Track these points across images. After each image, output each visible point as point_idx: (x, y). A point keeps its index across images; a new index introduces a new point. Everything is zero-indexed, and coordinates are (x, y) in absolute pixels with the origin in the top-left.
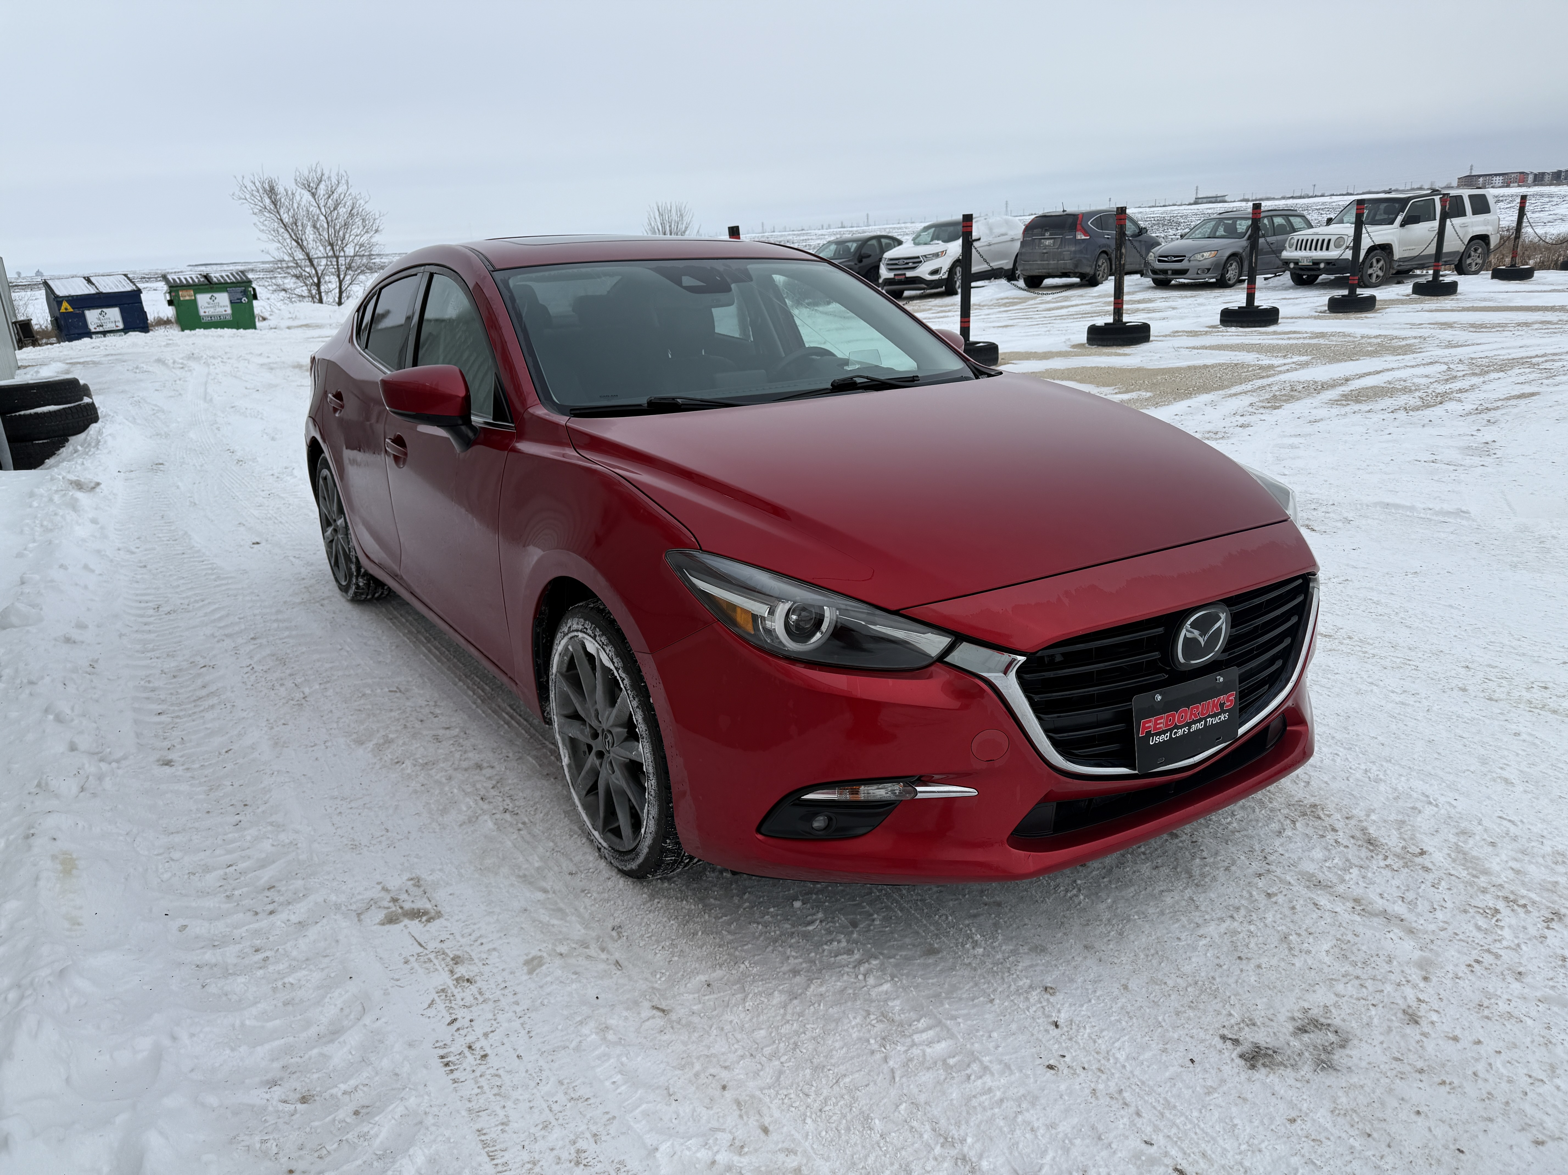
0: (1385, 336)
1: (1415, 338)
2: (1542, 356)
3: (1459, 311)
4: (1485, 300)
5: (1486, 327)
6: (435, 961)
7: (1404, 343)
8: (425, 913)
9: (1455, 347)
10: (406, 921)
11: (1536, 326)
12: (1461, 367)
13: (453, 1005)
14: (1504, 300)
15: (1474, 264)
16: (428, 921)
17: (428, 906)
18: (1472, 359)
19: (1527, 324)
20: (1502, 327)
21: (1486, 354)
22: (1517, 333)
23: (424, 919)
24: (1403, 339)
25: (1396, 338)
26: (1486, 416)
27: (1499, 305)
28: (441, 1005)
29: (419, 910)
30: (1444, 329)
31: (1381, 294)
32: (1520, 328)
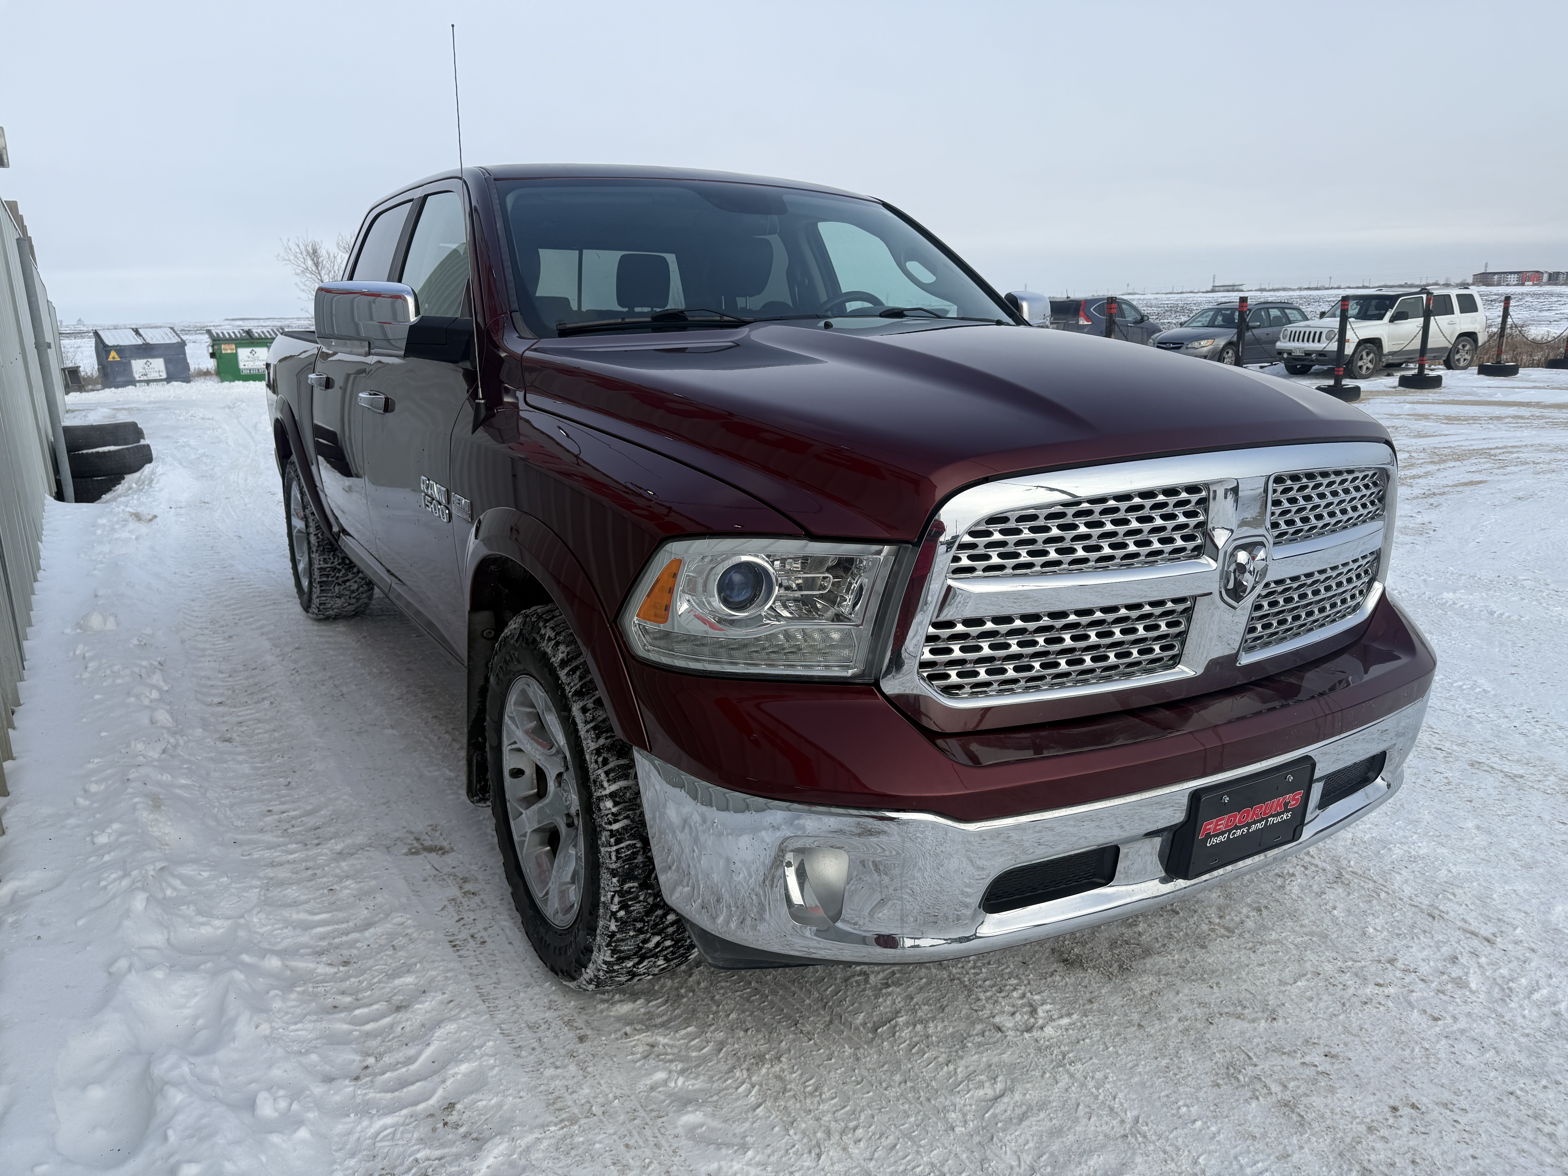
2: (1501, 448)
3: (1438, 403)
4: (1467, 394)
5: (1459, 420)
6: (449, 881)
8: (441, 849)
9: (1423, 437)
10: (426, 854)
11: (1507, 420)
12: (1422, 455)
13: (461, 909)
14: (1486, 394)
15: (1462, 360)
16: (443, 854)
17: (445, 844)
18: (1435, 448)
19: (1499, 418)
20: (1475, 419)
22: (1485, 426)
23: (440, 852)
26: (1431, 501)
27: (1478, 399)
28: (451, 909)
29: (436, 847)
30: (1420, 420)
31: (1368, 385)
32: (1491, 421)
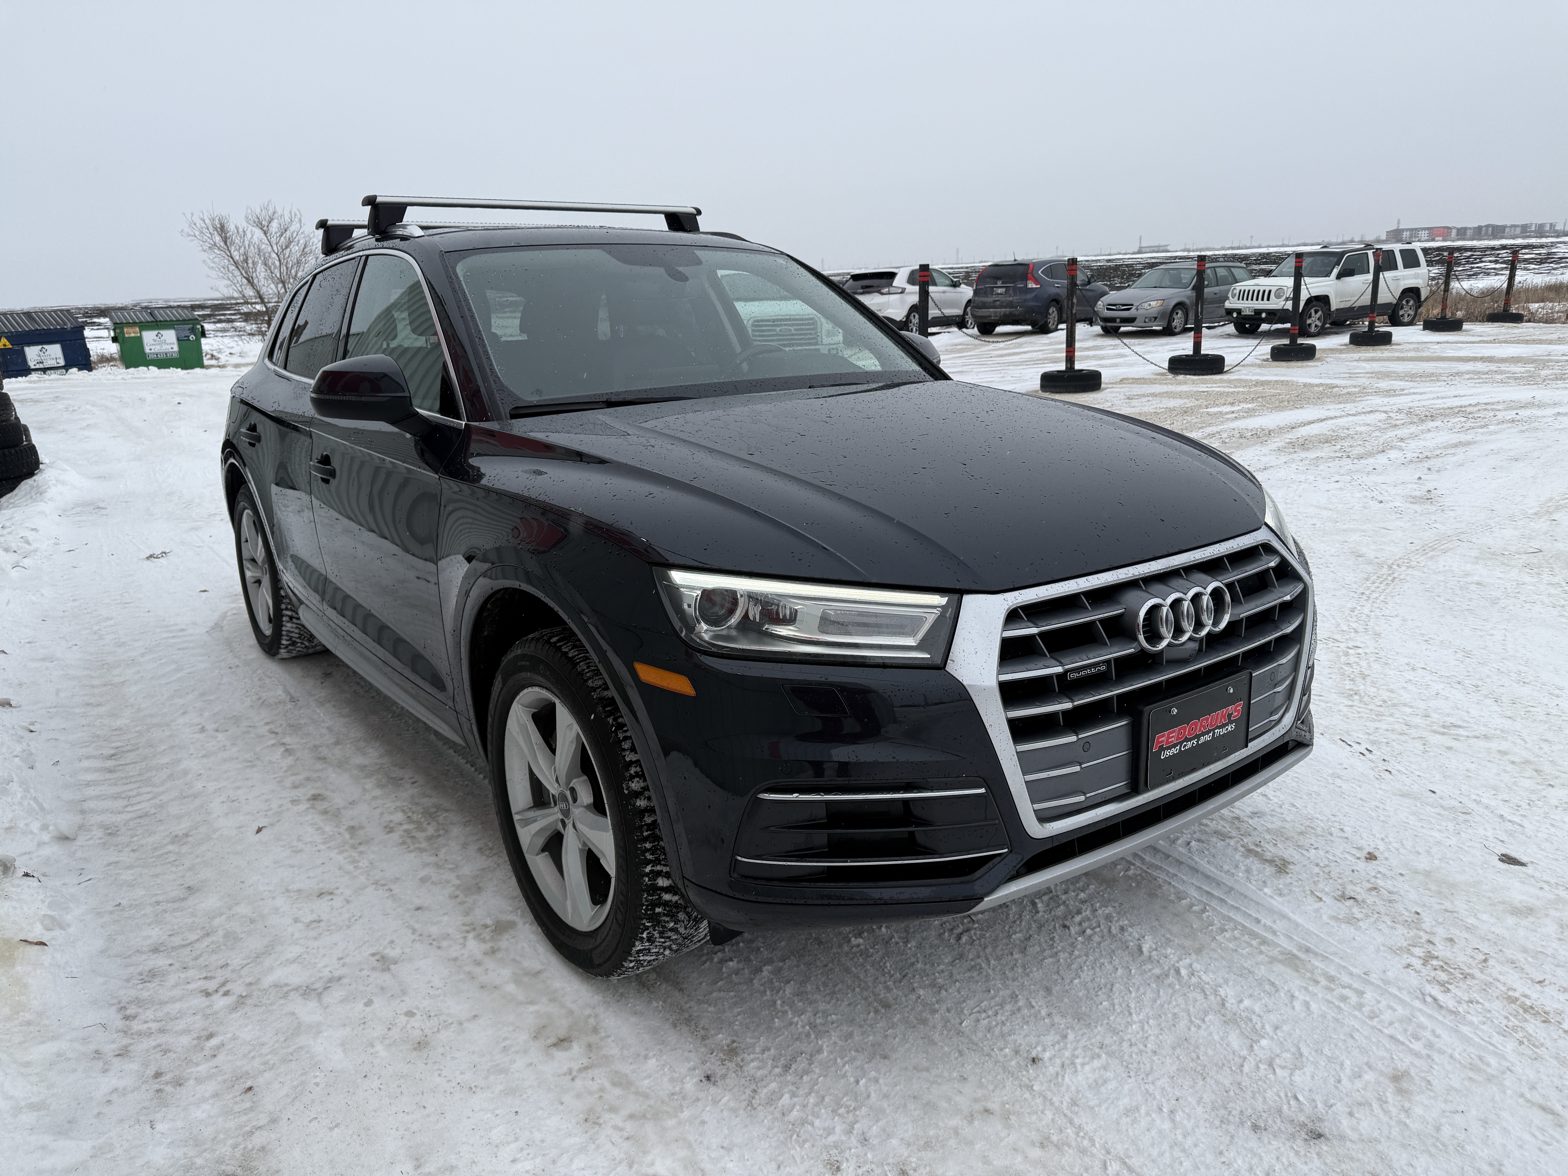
0: (1327, 385)
1: (1355, 387)
2: (1475, 406)
3: (1396, 360)
4: (1418, 350)
5: (1421, 377)
7: (1345, 391)
9: (1393, 396)
11: (1468, 376)
12: (1400, 416)
14: (1437, 350)
15: (1406, 315)
18: (1410, 408)
19: (1458, 374)
20: (1436, 376)
21: (1423, 403)
22: (1451, 383)
24: (1343, 388)
25: (1337, 386)
26: (1426, 465)
27: (1432, 355)
30: (1382, 378)
31: (1320, 343)
32: (1453, 378)
